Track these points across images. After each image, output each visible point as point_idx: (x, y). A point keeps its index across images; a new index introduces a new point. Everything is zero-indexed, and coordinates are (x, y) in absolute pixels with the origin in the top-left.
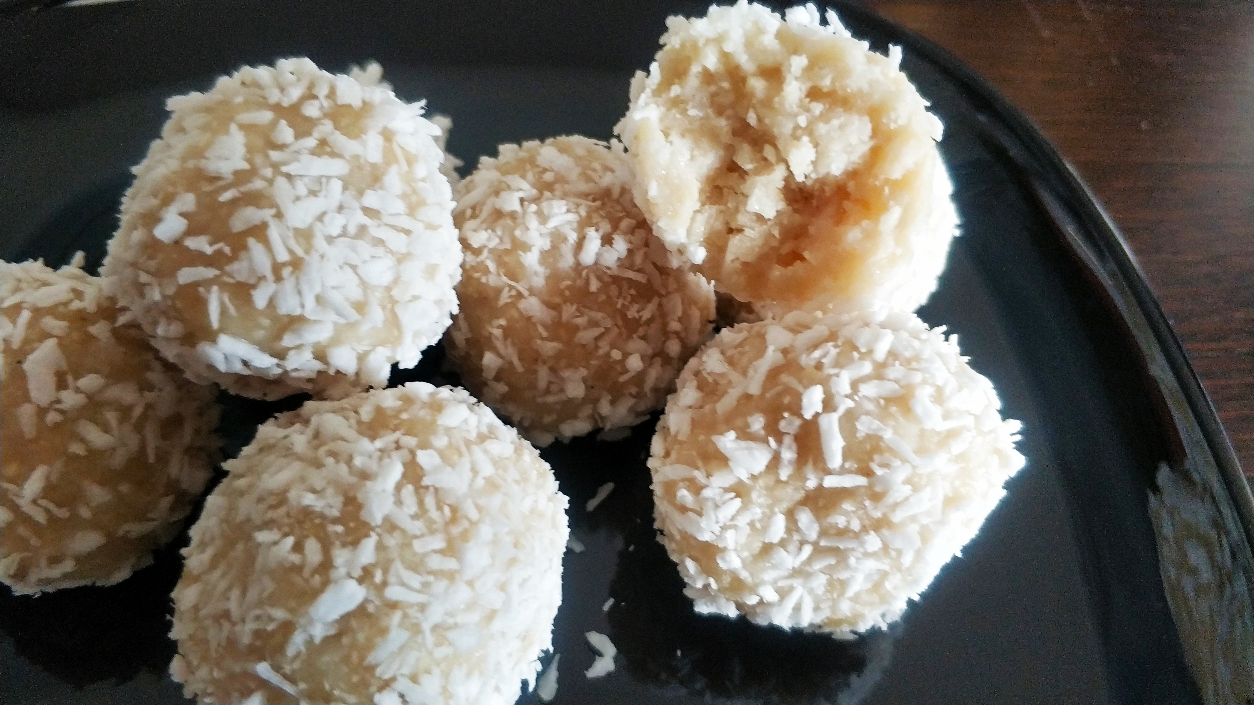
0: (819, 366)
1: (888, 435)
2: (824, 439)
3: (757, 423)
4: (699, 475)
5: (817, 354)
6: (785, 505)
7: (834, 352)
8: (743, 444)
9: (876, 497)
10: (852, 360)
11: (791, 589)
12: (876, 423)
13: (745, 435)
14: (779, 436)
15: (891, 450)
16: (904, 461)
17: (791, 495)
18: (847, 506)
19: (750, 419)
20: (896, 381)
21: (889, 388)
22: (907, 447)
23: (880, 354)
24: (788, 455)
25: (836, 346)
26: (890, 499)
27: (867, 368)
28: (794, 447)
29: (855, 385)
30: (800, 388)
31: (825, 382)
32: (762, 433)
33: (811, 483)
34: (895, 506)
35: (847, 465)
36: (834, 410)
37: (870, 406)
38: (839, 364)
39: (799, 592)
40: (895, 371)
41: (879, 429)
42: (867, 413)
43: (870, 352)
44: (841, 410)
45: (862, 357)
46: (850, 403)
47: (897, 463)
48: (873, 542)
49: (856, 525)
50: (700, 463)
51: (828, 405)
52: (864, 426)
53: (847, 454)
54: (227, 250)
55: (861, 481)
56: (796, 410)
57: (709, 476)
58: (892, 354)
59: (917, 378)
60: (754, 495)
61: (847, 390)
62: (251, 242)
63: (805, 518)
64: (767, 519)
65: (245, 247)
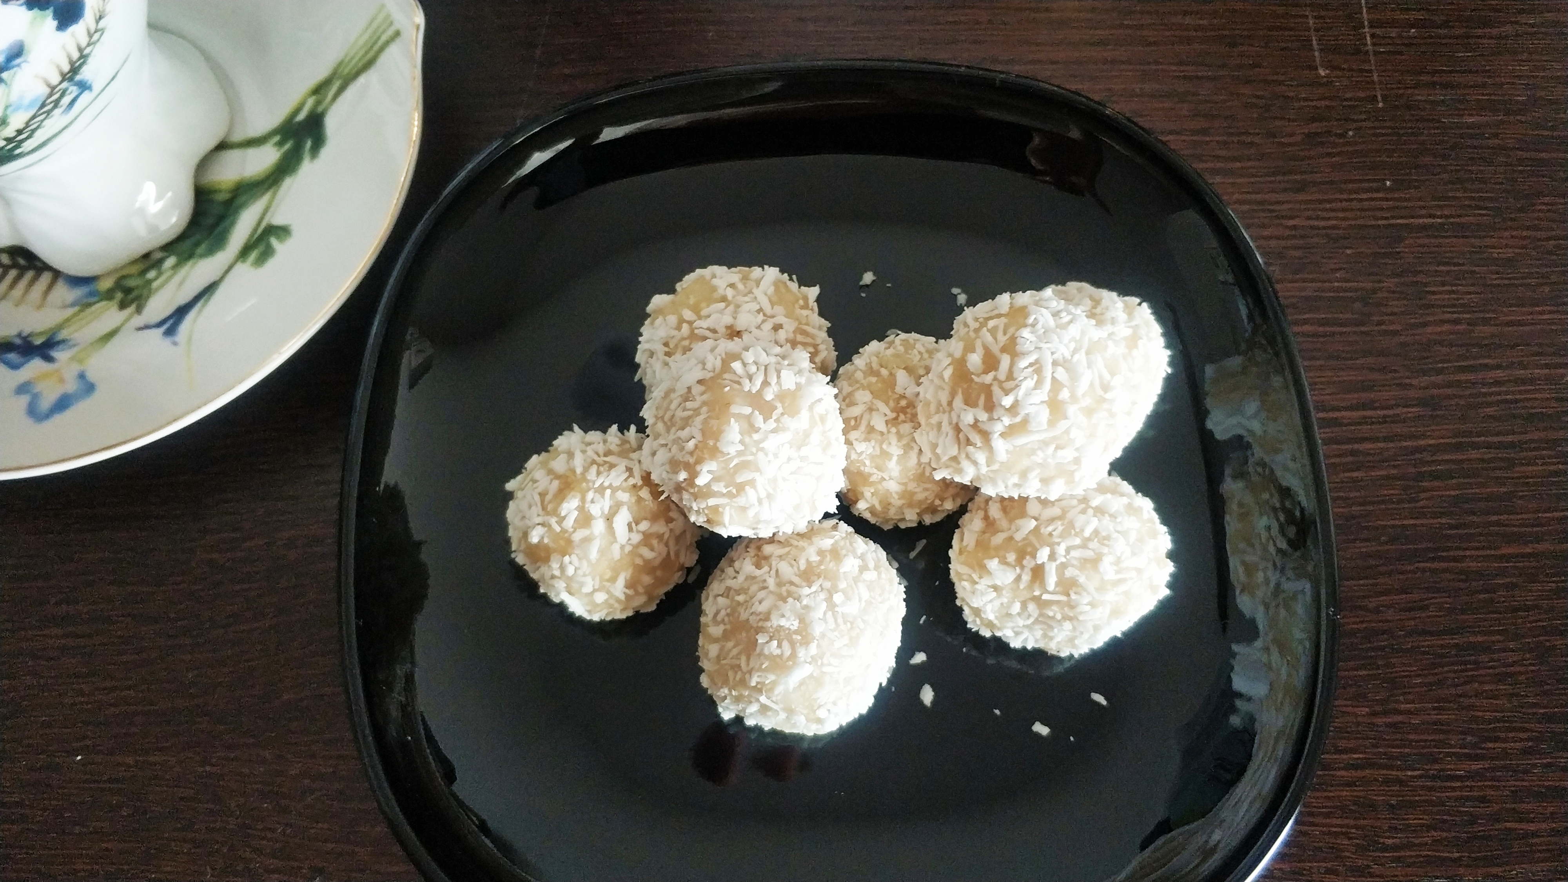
0: (1050, 534)
1: (1082, 579)
2: (1046, 575)
3: (1011, 557)
4: (975, 577)
5: (1050, 529)
6: (1022, 599)
7: (1060, 528)
8: (1002, 567)
9: (1072, 607)
10: (1070, 534)
11: (1022, 633)
12: (1077, 572)
13: (1004, 562)
14: (1022, 567)
15: (1081, 586)
16: (1088, 593)
17: (1026, 595)
18: (1055, 608)
19: (1007, 555)
20: (1093, 550)
21: (1089, 554)
22: (1091, 586)
23: (1087, 533)
24: (1026, 577)
25: (1062, 525)
26: (1079, 610)
27: (1078, 541)
28: (1030, 573)
29: (1068, 550)
30: (1038, 546)
31: (1052, 545)
32: (1013, 563)
33: (1037, 593)
34: (1081, 613)
35: (1057, 589)
36: (1055, 560)
37: (1075, 562)
38: (1064, 535)
39: (1026, 634)
40: (1094, 545)
41: (1078, 576)
42: (1073, 566)
43: (1082, 530)
44: (1058, 562)
45: (1076, 535)
46: (1064, 560)
47: (1085, 594)
48: (1067, 625)
49: (1059, 616)
50: (976, 568)
51: (1052, 557)
52: (1069, 573)
53: (1057, 584)
54: (734, 491)
55: (1063, 598)
56: (1034, 557)
57: (981, 577)
58: (1096, 532)
59: (1105, 550)
60: (1004, 592)
61: (1063, 553)
62: (747, 487)
63: (1031, 607)
64: (1011, 603)
65: (743, 489)
